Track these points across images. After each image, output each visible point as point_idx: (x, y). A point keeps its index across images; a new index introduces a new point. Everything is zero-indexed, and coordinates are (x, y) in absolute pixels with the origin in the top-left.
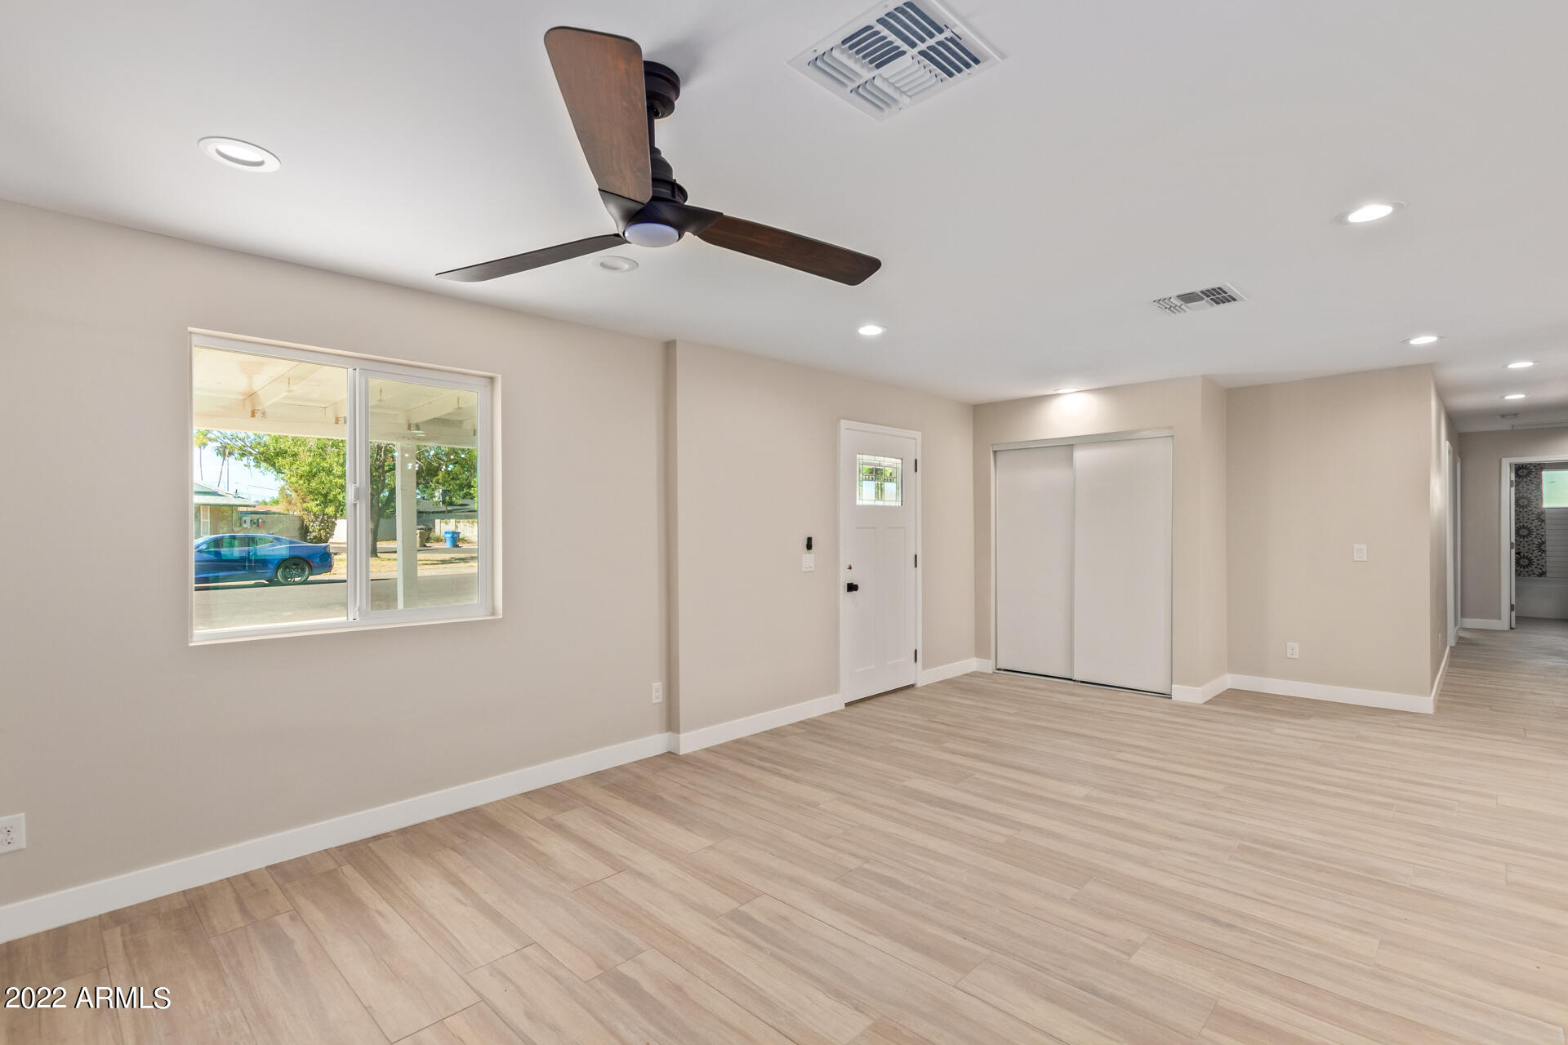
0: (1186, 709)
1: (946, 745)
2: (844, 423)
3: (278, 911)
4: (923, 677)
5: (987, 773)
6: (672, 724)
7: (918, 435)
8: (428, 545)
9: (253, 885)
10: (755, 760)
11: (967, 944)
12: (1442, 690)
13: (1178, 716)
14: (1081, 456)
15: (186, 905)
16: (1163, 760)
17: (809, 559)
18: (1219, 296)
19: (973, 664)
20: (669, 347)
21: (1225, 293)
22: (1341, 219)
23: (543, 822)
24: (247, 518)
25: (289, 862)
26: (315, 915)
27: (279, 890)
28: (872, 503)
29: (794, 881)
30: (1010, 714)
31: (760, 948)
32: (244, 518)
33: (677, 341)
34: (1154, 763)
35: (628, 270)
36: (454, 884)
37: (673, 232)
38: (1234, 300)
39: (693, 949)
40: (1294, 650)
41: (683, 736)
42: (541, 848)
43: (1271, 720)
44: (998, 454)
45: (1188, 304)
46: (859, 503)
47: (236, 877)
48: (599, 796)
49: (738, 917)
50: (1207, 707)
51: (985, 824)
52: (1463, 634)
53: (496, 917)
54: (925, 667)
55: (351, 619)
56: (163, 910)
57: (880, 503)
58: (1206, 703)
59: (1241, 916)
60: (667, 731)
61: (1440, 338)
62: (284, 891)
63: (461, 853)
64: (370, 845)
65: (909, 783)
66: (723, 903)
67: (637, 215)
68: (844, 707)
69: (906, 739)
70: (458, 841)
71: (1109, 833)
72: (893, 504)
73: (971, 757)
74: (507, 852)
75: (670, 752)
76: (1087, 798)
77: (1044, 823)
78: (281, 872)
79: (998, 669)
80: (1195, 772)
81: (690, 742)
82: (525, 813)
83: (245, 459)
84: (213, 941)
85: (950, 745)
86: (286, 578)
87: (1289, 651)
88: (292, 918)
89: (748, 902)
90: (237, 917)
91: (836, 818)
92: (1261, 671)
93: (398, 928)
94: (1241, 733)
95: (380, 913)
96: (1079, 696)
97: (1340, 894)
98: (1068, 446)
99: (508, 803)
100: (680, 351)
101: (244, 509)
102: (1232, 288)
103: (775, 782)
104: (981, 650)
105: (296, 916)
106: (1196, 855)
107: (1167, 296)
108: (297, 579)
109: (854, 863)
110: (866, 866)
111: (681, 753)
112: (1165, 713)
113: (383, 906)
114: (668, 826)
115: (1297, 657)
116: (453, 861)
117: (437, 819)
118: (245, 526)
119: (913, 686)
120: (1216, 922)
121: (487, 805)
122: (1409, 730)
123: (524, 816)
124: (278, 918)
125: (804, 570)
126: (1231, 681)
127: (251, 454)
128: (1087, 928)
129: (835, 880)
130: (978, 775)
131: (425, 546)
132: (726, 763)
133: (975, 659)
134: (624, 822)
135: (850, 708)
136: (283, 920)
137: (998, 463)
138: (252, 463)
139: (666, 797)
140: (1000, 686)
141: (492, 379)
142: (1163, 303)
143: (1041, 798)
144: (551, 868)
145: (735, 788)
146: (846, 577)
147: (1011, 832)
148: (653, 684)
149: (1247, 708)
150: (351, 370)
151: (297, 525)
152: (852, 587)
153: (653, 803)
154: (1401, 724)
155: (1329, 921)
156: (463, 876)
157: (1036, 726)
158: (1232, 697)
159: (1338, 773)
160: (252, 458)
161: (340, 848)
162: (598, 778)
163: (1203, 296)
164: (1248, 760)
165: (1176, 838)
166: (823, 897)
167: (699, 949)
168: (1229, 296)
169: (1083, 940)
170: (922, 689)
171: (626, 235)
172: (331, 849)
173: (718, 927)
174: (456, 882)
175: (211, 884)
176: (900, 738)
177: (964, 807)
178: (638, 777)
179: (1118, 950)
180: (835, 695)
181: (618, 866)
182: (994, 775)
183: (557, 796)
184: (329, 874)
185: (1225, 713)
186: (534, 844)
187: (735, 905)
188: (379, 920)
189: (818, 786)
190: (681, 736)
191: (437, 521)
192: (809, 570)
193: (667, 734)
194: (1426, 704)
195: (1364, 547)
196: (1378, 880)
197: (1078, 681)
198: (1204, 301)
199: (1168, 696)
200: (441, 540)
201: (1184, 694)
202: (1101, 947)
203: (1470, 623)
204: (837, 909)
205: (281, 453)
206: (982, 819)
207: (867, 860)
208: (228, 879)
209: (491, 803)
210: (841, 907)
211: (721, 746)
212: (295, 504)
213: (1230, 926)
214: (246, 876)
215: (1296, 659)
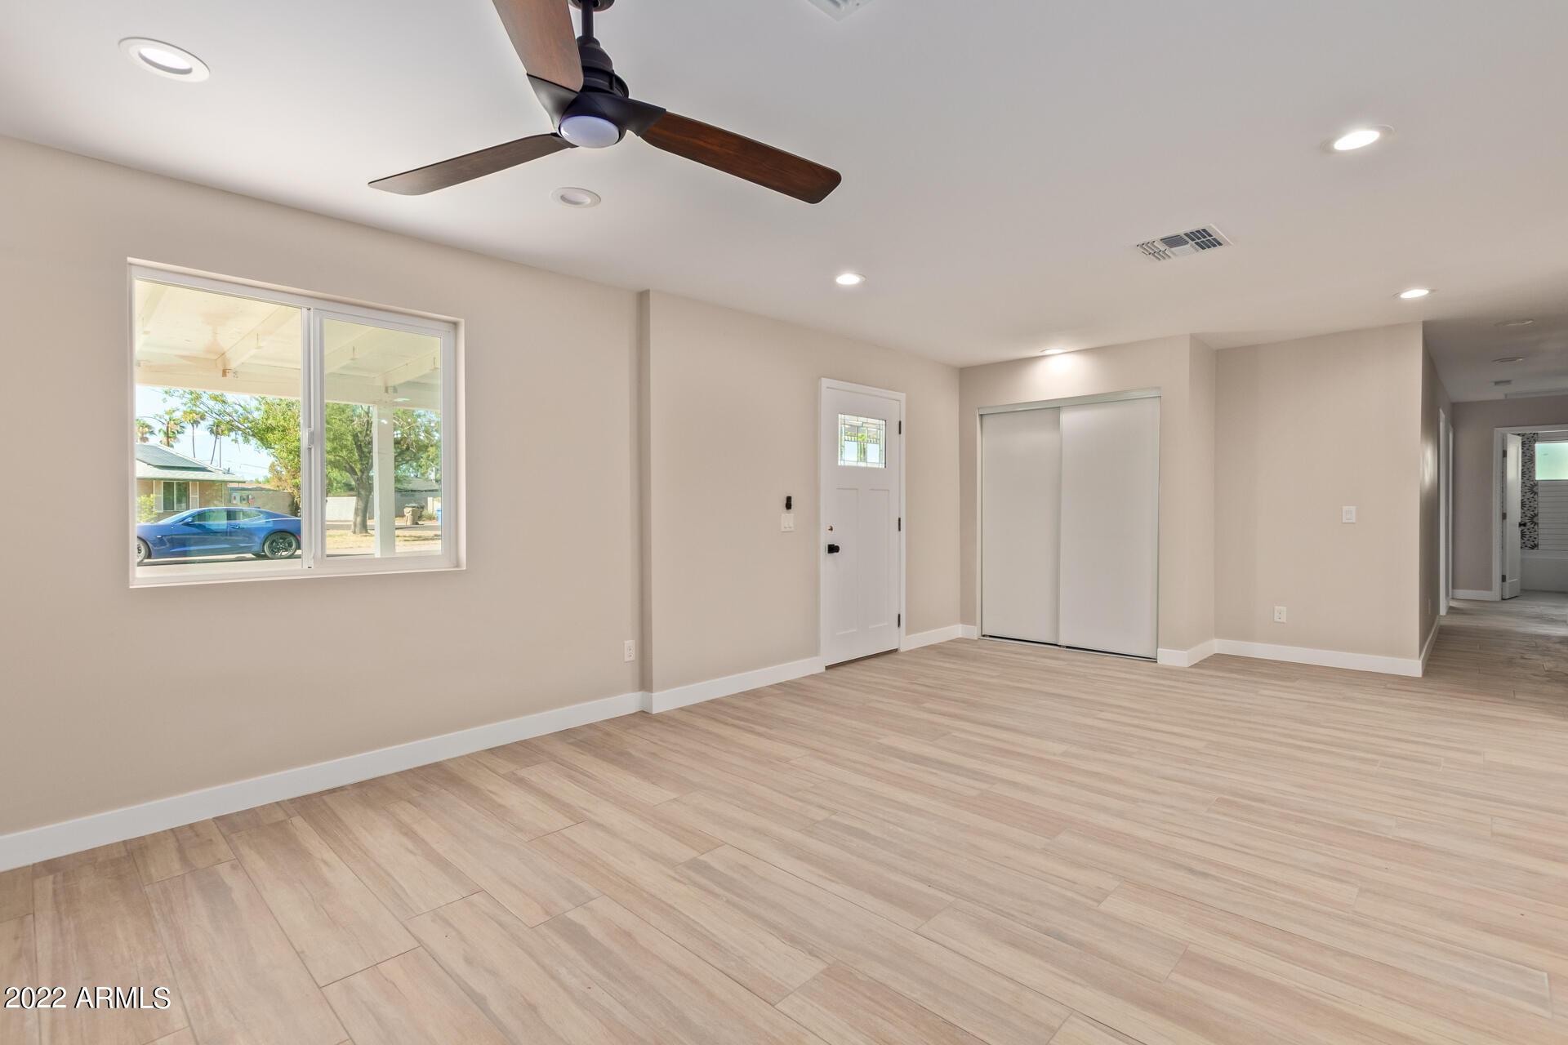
0: (1172, 672)
1: (926, 705)
2: (825, 382)
3: (219, 860)
4: (908, 642)
5: (964, 731)
6: (645, 682)
7: (902, 396)
8: (420, 523)
9: (197, 835)
10: (730, 719)
11: (932, 891)
12: (1430, 655)
13: (1164, 678)
14: (1068, 418)
15: (124, 854)
16: (1144, 719)
17: (788, 519)
18: (1204, 239)
19: (958, 631)
20: (643, 297)
21: (1210, 236)
22: (1326, 148)
23: (504, 776)
24: (237, 495)
25: (238, 814)
26: (255, 862)
27: (224, 840)
28: (854, 464)
29: (759, 832)
30: (992, 677)
31: (717, 896)
32: (234, 494)
33: (651, 292)
34: (1136, 722)
35: (590, 206)
36: (406, 834)
37: (613, 129)
38: (1220, 244)
39: (645, 895)
40: (1281, 613)
41: (656, 695)
42: (499, 801)
43: (1256, 682)
44: (985, 418)
45: (1173, 249)
46: (840, 463)
47: (181, 829)
48: (566, 752)
49: (696, 866)
50: (1193, 670)
51: (959, 779)
52: (1453, 604)
53: (444, 865)
54: (909, 631)
55: (305, 567)
56: (100, 860)
57: (862, 464)
58: (1192, 667)
59: (1217, 865)
60: (640, 690)
61: (1432, 291)
62: (228, 841)
63: (417, 805)
64: (324, 797)
65: (884, 741)
66: (684, 853)
67: (570, 107)
68: (824, 670)
69: (885, 700)
70: (415, 794)
71: (1086, 787)
72: (876, 466)
73: (949, 716)
74: (465, 805)
75: (643, 712)
76: (1065, 754)
77: (1020, 778)
78: (228, 824)
79: (984, 636)
80: (1176, 729)
81: (663, 701)
82: (488, 768)
83: (233, 434)
84: (147, 889)
85: (928, 705)
86: (273, 552)
87: (1276, 614)
88: (234, 867)
89: (708, 851)
90: (176, 867)
91: (807, 773)
92: (1247, 636)
93: (341, 874)
94: (1225, 694)
95: (325, 863)
96: (1063, 660)
97: (1320, 844)
98: (1054, 409)
99: (473, 759)
100: (655, 305)
101: (235, 485)
102: (1218, 232)
103: (748, 739)
104: (966, 617)
105: (238, 865)
106: (1172, 807)
107: (1150, 240)
108: (284, 554)
109: (821, 815)
110: (834, 817)
111: (655, 711)
112: (1149, 676)
113: (330, 856)
114: (633, 779)
115: (1285, 621)
116: (406, 813)
117: (396, 774)
118: (234, 502)
119: (896, 650)
120: (1191, 871)
121: (449, 760)
122: (1397, 692)
123: (485, 769)
124: (219, 867)
125: (783, 530)
126: (1218, 646)
127: (239, 429)
128: (1055, 876)
129: (800, 831)
130: (956, 734)
131: (417, 524)
132: (701, 723)
133: (961, 625)
134: (589, 777)
135: (831, 671)
136: (224, 870)
137: (984, 425)
138: (240, 439)
139: (633, 752)
140: (986, 652)
141: (455, 324)
142: (1147, 248)
143: (1019, 754)
144: (509, 820)
145: (706, 745)
146: (826, 539)
147: (984, 786)
148: (626, 642)
149: (1232, 671)
150: (305, 310)
151: (288, 502)
152: (833, 549)
153: (620, 758)
154: (1389, 686)
155: (1309, 871)
156: (416, 827)
157: (1018, 688)
158: (1219, 661)
159: (1322, 731)
160: (240, 432)
161: (292, 801)
162: (566, 735)
163: (1186, 238)
164: (1230, 719)
165: (1155, 792)
166: (787, 847)
167: (653, 896)
168: (1214, 239)
169: (1052, 887)
170: (905, 653)
171: (563, 132)
172: (283, 801)
173: (673, 874)
174: (409, 833)
175: (153, 834)
176: (880, 699)
177: (941, 763)
178: (609, 734)
179: (1087, 897)
180: (815, 658)
181: (578, 817)
182: (970, 732)
183: (524, 751)
184: (279, 825)
185: (1212, 676)
186: (494, 797)
187: (694, 854)
188: (324, 869)
189: (794, 743)
190: (653, 694)
191: (430, 499)
192: (788, 529)
193: (641, 693)
194: (1414, 667)
195: (1353, 508)
196: (1359, 832)
197: (1063, 647)
198: (1188, 246)
199: (1154, 660)
200: (434, 518)
201: (1168, 657)
202: (1069, 894)
203: (1462, 593)
204: (799, 858)
205: (270, 429)
206: (957, 774)
207: (835, 812)
208: (172, 830)
209: (454, 759)
210: (805, 856)
211: (695, 705)
212: (286, 481)
213: (1205, 875)
214: (191, 826)
215: (1283, 623)
